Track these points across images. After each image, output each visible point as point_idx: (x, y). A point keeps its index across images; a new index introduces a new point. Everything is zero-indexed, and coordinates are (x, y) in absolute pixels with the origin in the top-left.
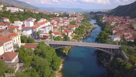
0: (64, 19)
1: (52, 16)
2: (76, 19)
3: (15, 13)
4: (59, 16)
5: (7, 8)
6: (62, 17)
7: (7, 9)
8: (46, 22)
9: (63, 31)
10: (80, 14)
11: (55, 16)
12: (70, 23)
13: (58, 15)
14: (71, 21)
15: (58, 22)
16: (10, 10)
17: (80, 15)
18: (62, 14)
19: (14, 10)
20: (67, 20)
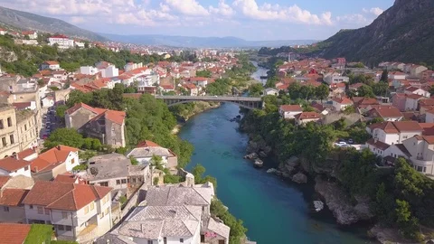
0: (183, 65)
1: (153, 59)
2: (214, 65)
3: (68, 50)
4: (171, 59)
5: (50, 39)
6: (178, 61)
7: (49, 42)
8: (144, 69)
9: (179, 85)
10: (231, 55)
11: (161, 59)
12: (198, 74)
13: (168, 56)
14: (201, 69)
15: (168, 71)
16: (56, 45)
17: (229, 57)
18: (179, 55)
19: (65, 44)
20: (191, 68)
